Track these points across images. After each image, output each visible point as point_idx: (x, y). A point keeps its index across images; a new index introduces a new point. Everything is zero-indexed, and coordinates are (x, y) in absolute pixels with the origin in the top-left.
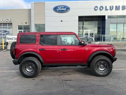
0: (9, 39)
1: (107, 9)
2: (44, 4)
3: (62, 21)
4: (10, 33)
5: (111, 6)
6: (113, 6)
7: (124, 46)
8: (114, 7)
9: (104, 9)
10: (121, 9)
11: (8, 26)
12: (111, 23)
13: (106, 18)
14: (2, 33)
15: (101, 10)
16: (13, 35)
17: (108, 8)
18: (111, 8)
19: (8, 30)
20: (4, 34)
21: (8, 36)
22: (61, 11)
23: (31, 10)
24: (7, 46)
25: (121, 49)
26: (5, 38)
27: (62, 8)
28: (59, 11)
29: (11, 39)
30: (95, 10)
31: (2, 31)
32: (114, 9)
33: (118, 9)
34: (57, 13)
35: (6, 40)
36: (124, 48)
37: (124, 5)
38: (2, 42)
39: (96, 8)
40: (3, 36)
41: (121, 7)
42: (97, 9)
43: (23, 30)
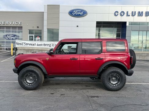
0: (18, 44)
1: (128, 14)
2: (59, 7)
3: (77, 26)
4: (19, 37)
5: (133, 12)
6: (135, 12)
7: (146, 55)
8: (137, 13)
9: (125, 14)
10: (144, 15)
11: (17, 30)
12: (132, 30)
13: (127, 24)
14: (11, 37)
15: (121, 15)
16: (23, 40)
17: (130, 13)
18: (133, 14)
19: (17, 34)
20: (12, 39)
21: (17, 41)
22: (77, 15)
23: (44, 13)
24: (17, 51)
25: (143, 59)
26: (14, 43)
27: (78, 12)
28: (75, 15)
29: (20, 44)
30: (116, 15)
31: (11, 35)
32: (137, 15)
33: (141, 15)
34: (72, 17)
35: (15, 45)
36: (147, 58)
37: (148, 11)
38: (10, 47)
39: (116, 13)
40: (11, 41)
41: (144, 13)
42: (118, 15)
43: (34, 35)
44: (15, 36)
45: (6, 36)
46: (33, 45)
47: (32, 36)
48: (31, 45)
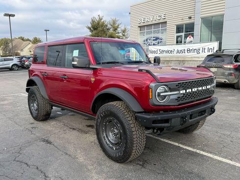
0: (151, 52)
11: (160, 29)
14: (152, 42)
20: (154, 44)
21: (150, 47)
29: (154, 52)
31: (153, 39)
43: (183, 34)
44: (157, 39)
45: (147, 40)
46: (171, 51)
47: (180, 36)
48: (168, 52)
